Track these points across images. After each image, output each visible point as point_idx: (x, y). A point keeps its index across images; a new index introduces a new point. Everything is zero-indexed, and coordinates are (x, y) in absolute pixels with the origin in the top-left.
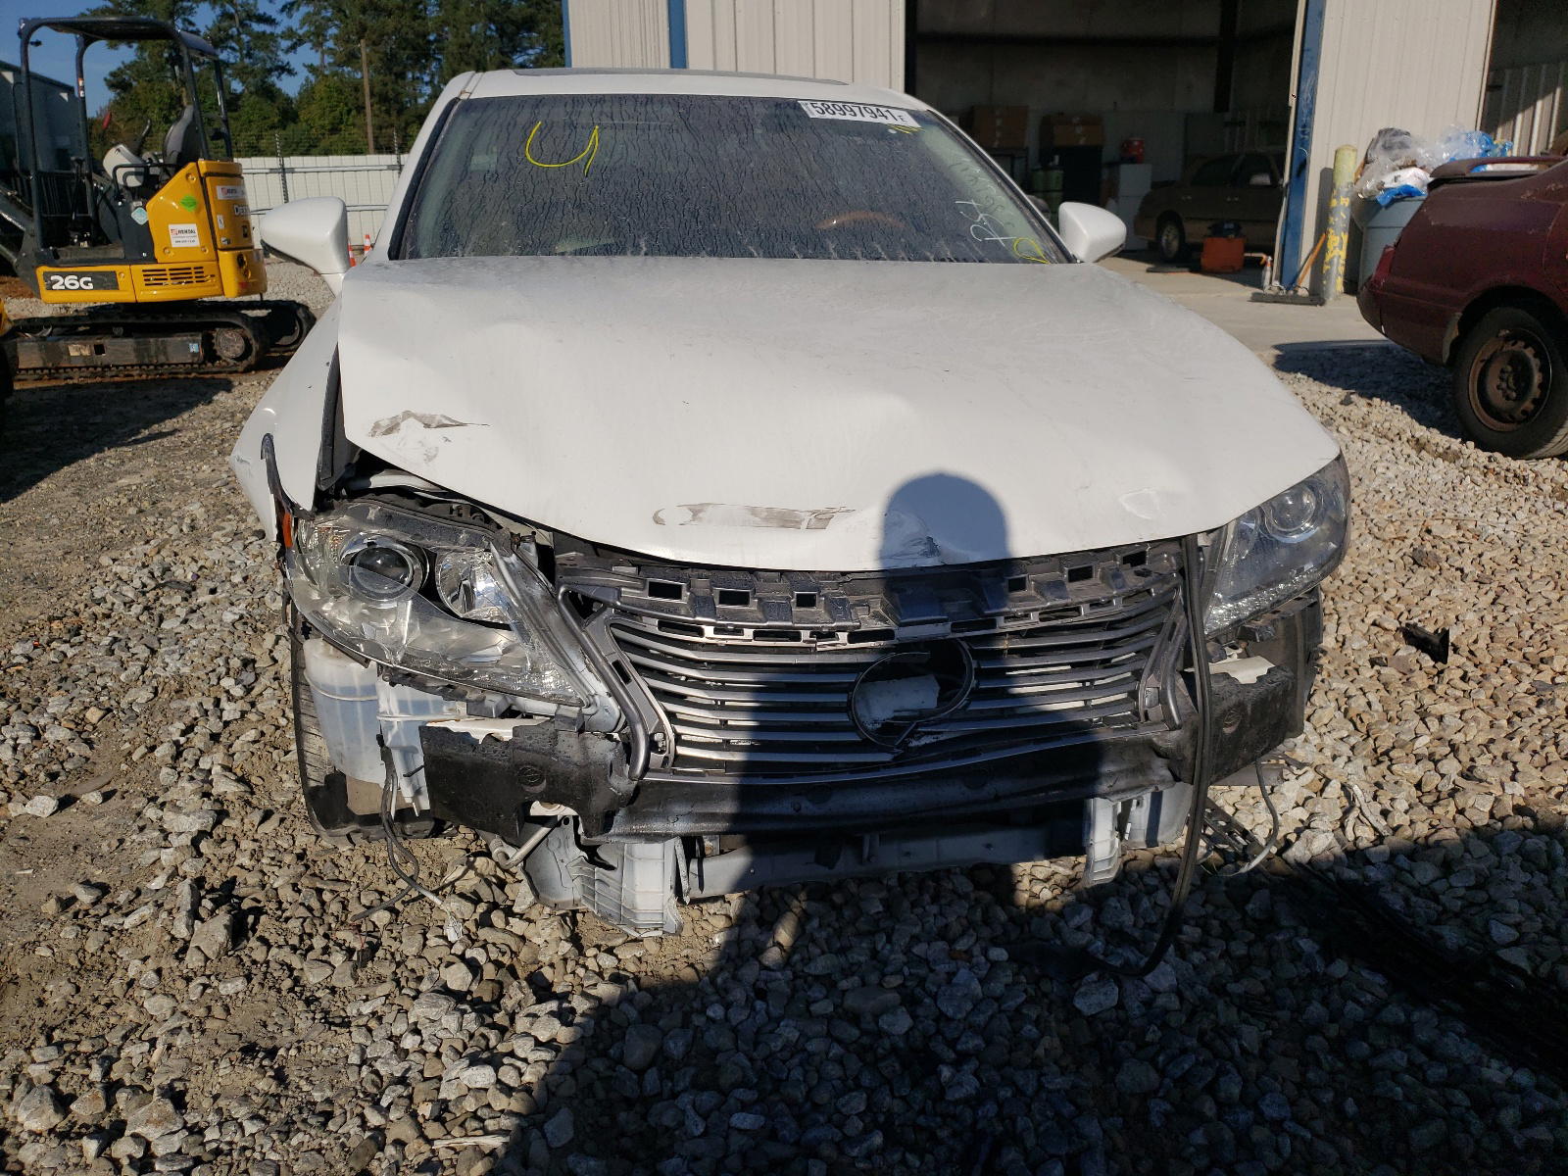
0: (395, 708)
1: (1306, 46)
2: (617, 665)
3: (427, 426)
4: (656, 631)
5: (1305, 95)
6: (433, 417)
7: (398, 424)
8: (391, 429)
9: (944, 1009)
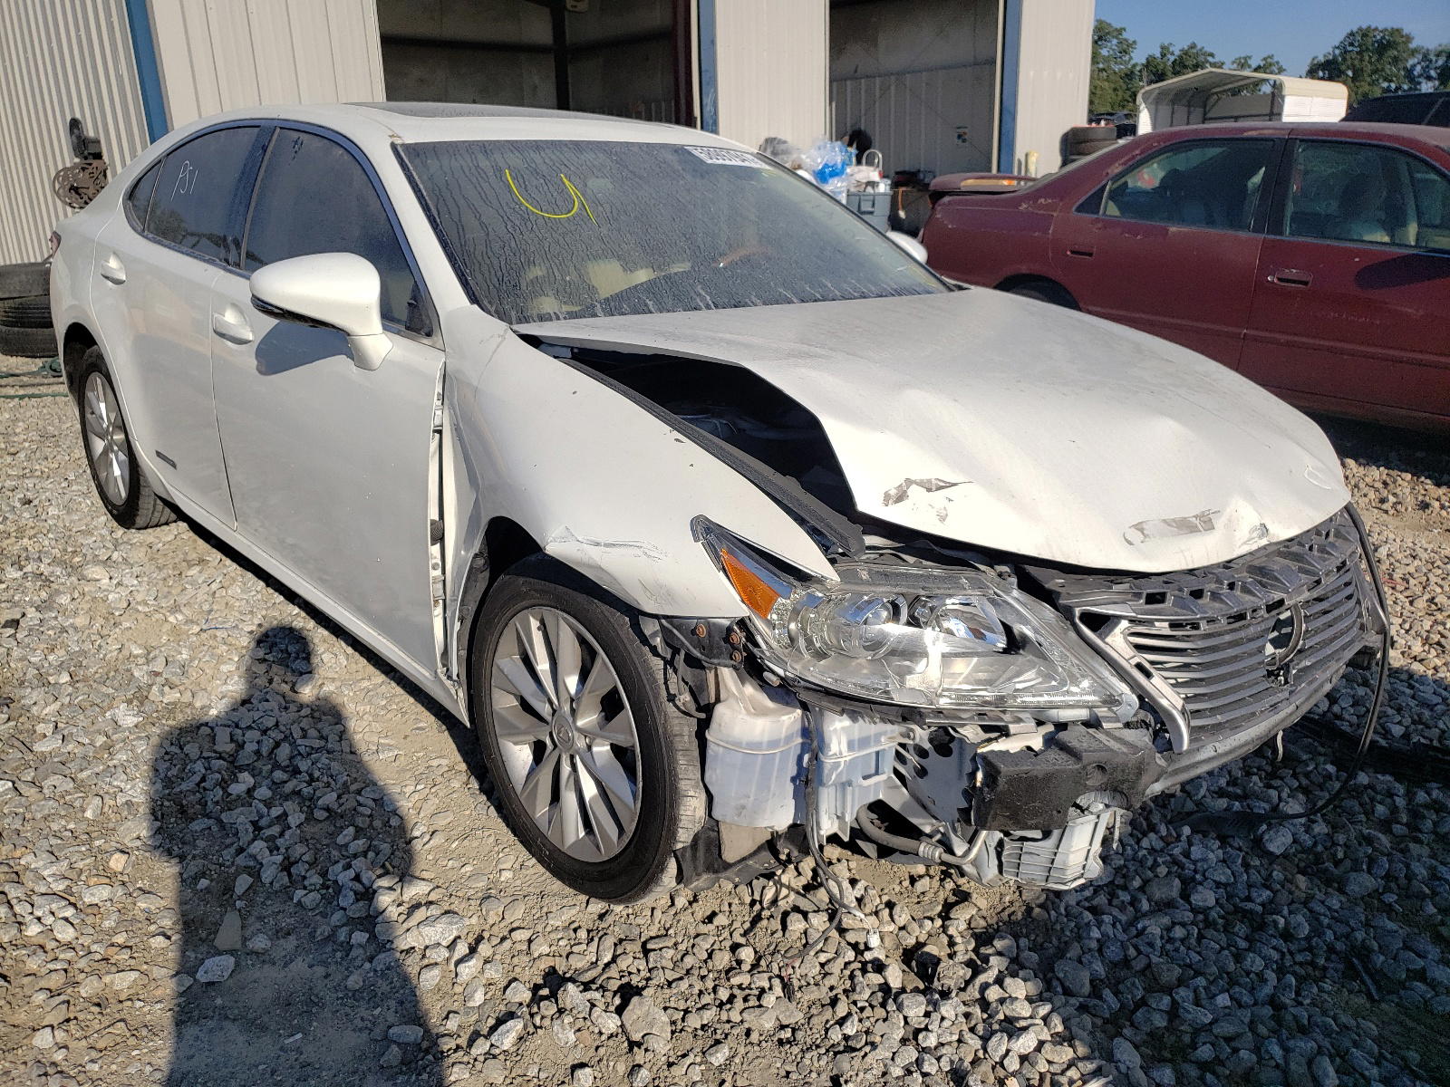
0: (844, 747)
1: (703, 69)
2: (1139, 667)
3: (929, 490)
4: (1168, 632)
5: (708, 109)
6: (929, 481)
7: (905, 492)
8: (901, 497)
9: (1218, 879)
